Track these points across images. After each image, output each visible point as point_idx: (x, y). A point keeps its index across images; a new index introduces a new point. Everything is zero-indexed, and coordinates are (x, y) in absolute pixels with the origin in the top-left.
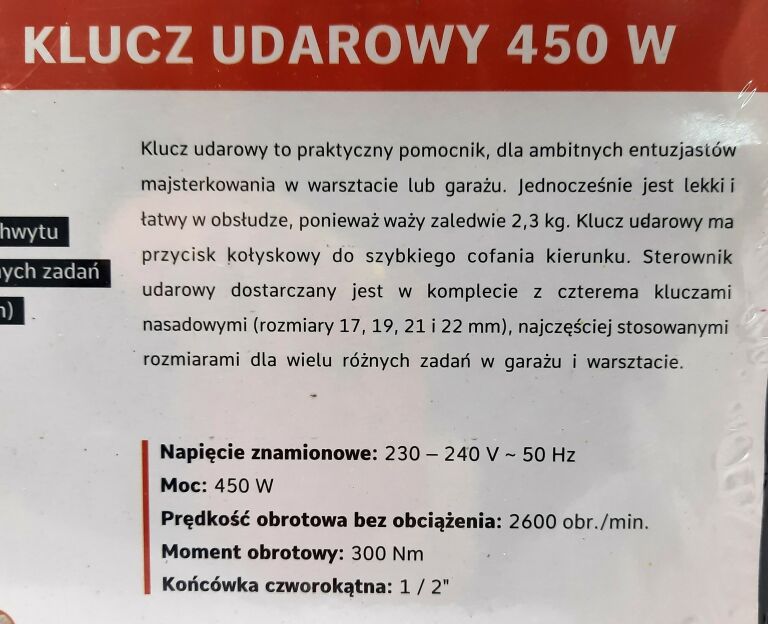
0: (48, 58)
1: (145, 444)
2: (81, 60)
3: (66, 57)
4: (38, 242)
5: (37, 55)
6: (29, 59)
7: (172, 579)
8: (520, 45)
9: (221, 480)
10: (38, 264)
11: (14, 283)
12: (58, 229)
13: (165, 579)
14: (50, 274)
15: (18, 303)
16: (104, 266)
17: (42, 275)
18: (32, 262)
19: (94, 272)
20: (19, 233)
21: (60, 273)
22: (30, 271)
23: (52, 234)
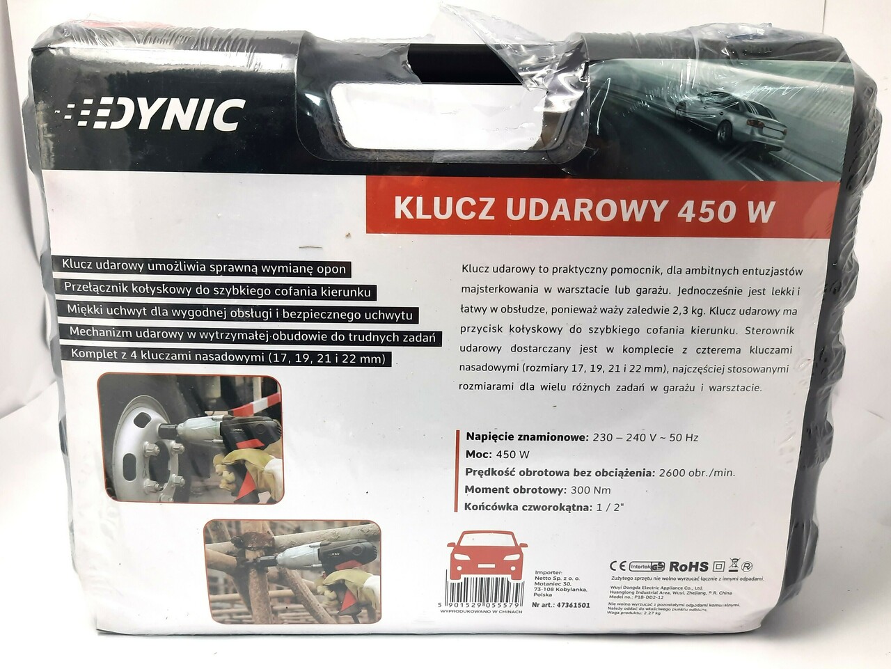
0: (409, 215)
1: (458, 432)
2: (429, 217)
3: (420, 215)
4: (401, 321)
5: (402, 213)
6: (398, 216)
7: (470, 504)
8: (685, 212)
9: (500, 452)
10: (400, 334)
11: (386, 344)
12: (412, 314)
13: (466, 504)
14: (407, 339)
15: (389, 355)
16: (439, 335)
17: (402, 340)
18: (397, 333)
19: (432, 338)
20: (390, 316)
21: (413, 339)
22: (396, 338)
23: (409, 317)
